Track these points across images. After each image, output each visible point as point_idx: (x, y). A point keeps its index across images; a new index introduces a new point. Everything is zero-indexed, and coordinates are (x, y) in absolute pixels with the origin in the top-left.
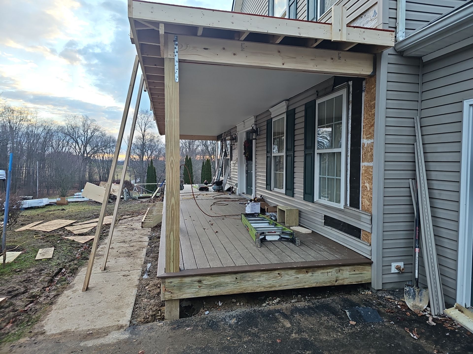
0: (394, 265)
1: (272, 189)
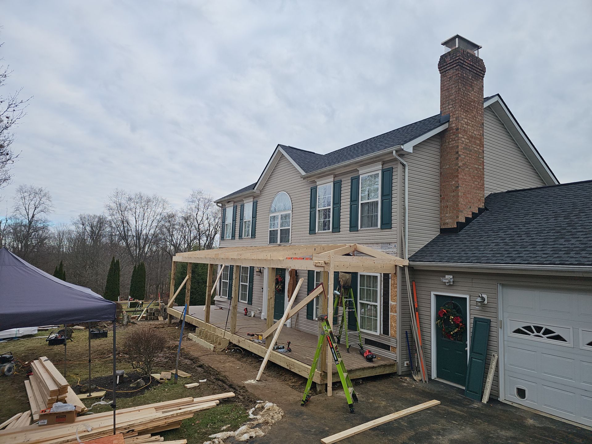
0: (405, 362)
1: (314, 319)
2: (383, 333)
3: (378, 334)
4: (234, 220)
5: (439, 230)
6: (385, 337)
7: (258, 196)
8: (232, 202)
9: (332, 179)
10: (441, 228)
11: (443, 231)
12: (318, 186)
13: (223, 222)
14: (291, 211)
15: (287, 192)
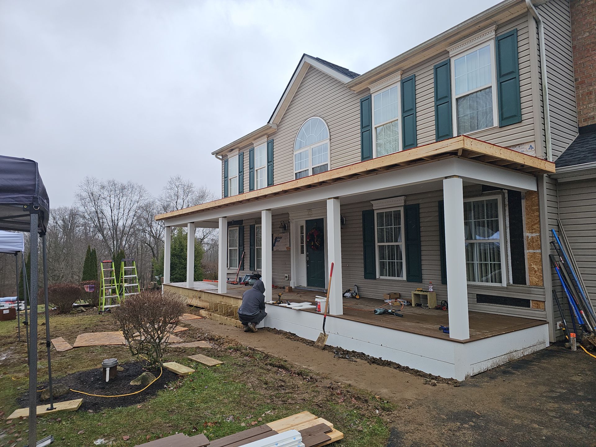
0: (558, 323)
1: (377, 277)
2: (513, 283)
3: (504, 284)
4: (241, 172)
5: (577, 130)
6: (520, 287)
7: (274, 133)
8: (237, 150)
9: (399, 78)
10: (579, 126)
11: (583, 131)
12: (372, 95)
13: (225, 178)
14: (329, 140)
15: (319, 116)
